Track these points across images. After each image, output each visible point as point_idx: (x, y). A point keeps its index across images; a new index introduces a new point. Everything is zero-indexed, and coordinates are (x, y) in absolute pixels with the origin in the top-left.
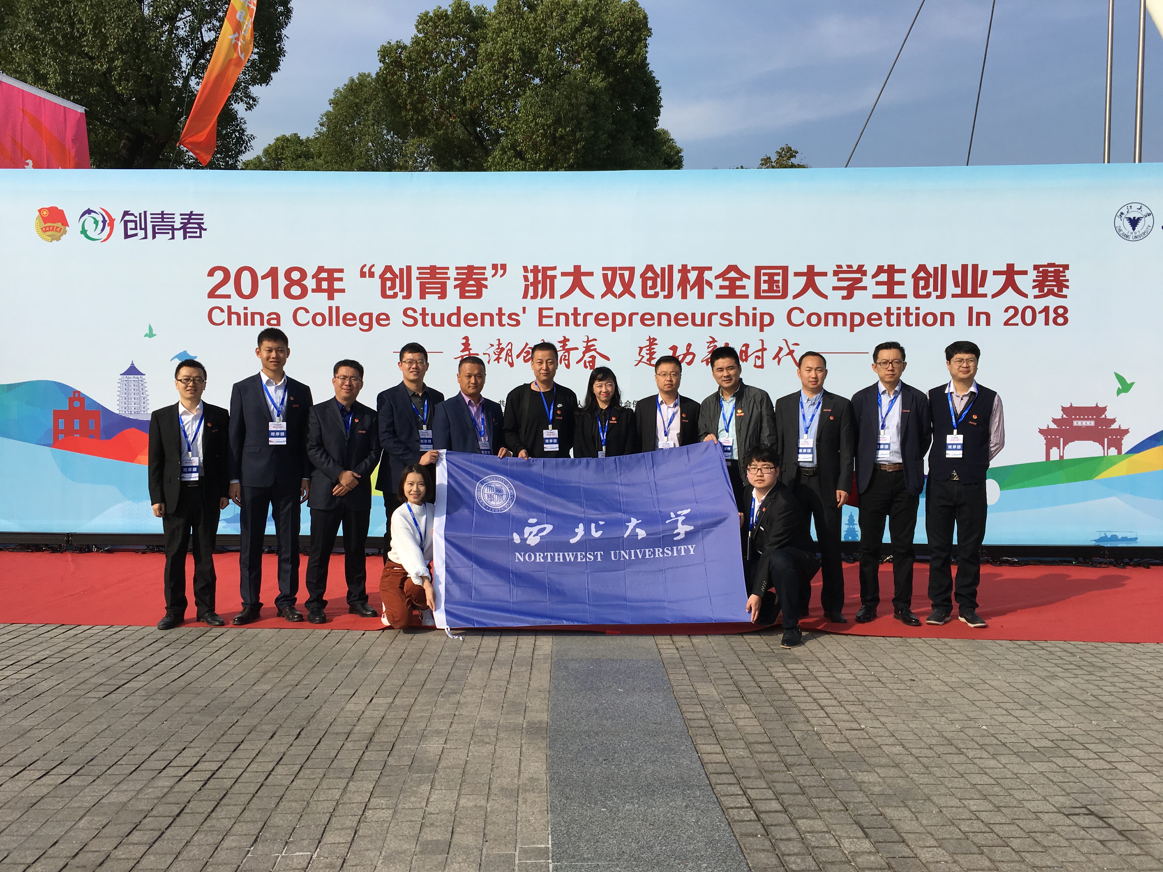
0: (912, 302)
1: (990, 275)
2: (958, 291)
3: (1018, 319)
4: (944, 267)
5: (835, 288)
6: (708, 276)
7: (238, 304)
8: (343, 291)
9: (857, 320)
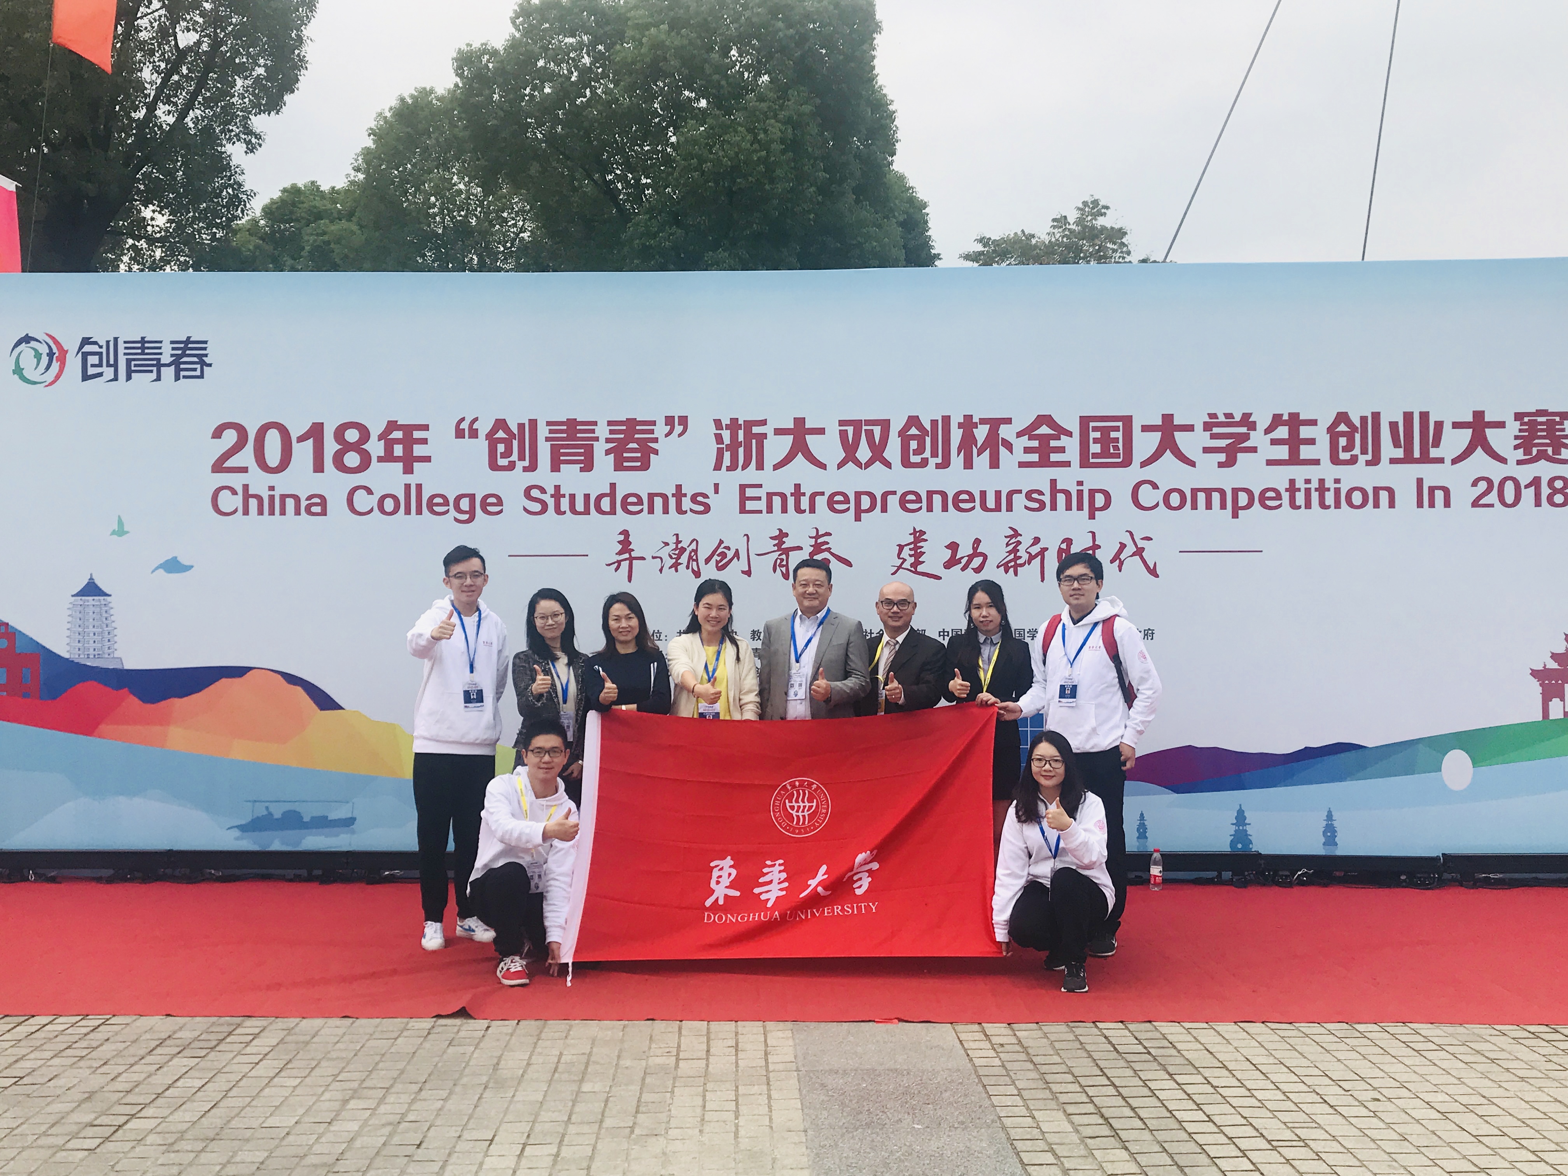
0: (1327, 471)
1: (1447, 428)
2: (1399, 453)
3: (1492, 498)
4: (1376, 416)
5: (1206, 450)
6: (1005, 432)
7: (259, 481)
8: (427, 459)
9: (1243, 499)
